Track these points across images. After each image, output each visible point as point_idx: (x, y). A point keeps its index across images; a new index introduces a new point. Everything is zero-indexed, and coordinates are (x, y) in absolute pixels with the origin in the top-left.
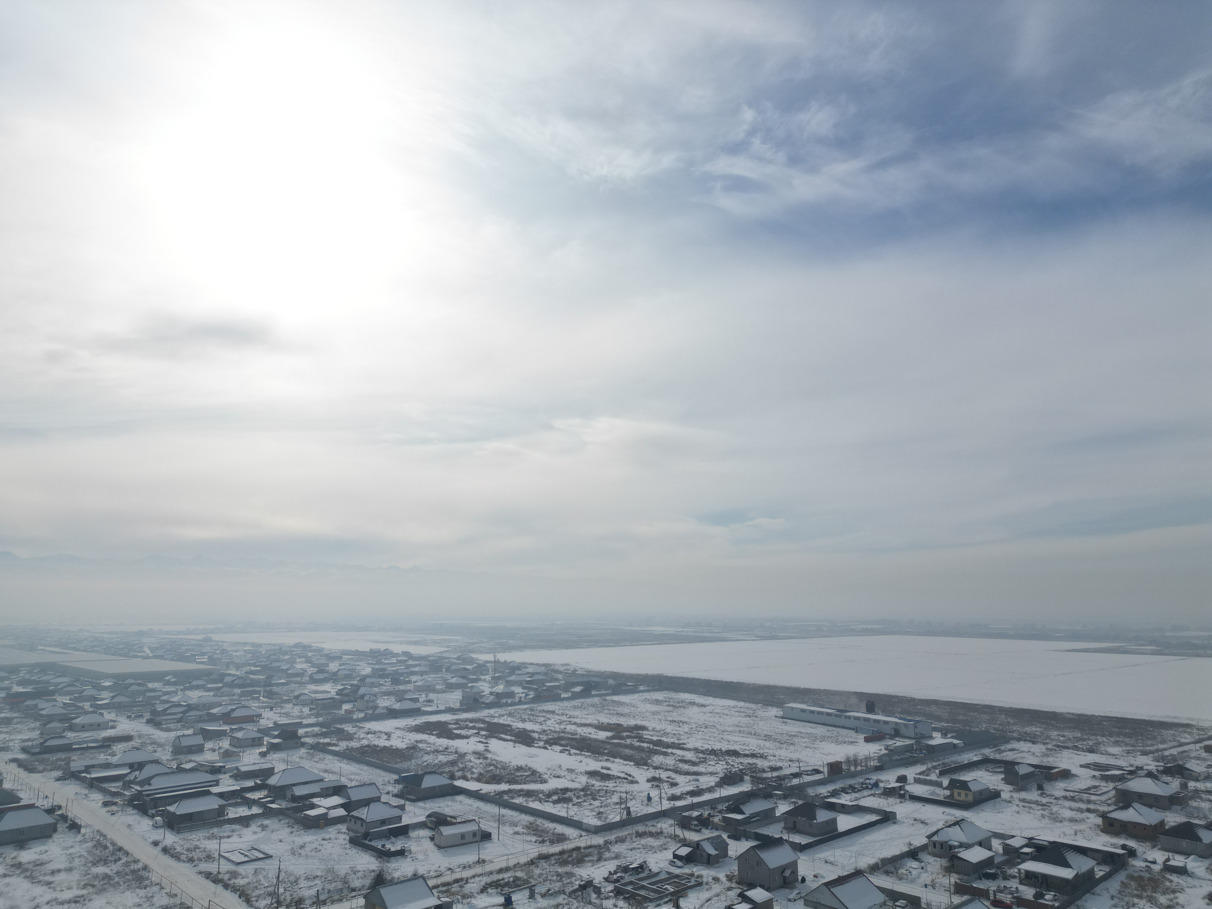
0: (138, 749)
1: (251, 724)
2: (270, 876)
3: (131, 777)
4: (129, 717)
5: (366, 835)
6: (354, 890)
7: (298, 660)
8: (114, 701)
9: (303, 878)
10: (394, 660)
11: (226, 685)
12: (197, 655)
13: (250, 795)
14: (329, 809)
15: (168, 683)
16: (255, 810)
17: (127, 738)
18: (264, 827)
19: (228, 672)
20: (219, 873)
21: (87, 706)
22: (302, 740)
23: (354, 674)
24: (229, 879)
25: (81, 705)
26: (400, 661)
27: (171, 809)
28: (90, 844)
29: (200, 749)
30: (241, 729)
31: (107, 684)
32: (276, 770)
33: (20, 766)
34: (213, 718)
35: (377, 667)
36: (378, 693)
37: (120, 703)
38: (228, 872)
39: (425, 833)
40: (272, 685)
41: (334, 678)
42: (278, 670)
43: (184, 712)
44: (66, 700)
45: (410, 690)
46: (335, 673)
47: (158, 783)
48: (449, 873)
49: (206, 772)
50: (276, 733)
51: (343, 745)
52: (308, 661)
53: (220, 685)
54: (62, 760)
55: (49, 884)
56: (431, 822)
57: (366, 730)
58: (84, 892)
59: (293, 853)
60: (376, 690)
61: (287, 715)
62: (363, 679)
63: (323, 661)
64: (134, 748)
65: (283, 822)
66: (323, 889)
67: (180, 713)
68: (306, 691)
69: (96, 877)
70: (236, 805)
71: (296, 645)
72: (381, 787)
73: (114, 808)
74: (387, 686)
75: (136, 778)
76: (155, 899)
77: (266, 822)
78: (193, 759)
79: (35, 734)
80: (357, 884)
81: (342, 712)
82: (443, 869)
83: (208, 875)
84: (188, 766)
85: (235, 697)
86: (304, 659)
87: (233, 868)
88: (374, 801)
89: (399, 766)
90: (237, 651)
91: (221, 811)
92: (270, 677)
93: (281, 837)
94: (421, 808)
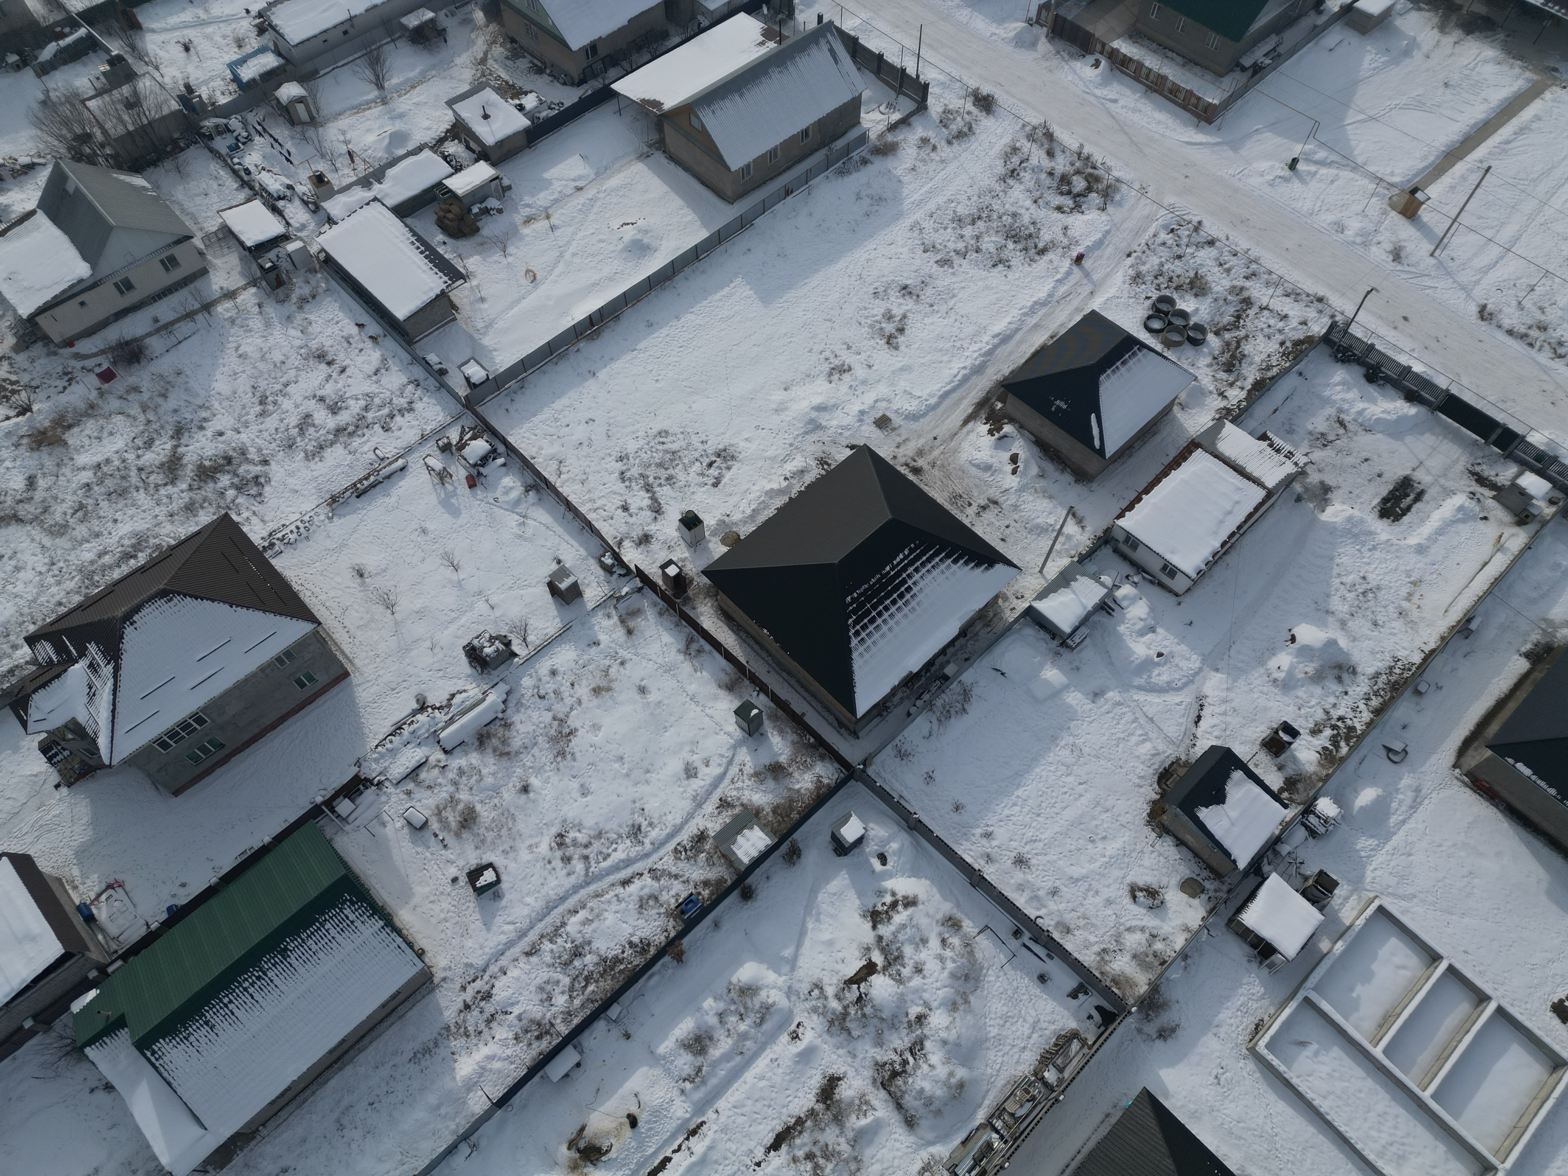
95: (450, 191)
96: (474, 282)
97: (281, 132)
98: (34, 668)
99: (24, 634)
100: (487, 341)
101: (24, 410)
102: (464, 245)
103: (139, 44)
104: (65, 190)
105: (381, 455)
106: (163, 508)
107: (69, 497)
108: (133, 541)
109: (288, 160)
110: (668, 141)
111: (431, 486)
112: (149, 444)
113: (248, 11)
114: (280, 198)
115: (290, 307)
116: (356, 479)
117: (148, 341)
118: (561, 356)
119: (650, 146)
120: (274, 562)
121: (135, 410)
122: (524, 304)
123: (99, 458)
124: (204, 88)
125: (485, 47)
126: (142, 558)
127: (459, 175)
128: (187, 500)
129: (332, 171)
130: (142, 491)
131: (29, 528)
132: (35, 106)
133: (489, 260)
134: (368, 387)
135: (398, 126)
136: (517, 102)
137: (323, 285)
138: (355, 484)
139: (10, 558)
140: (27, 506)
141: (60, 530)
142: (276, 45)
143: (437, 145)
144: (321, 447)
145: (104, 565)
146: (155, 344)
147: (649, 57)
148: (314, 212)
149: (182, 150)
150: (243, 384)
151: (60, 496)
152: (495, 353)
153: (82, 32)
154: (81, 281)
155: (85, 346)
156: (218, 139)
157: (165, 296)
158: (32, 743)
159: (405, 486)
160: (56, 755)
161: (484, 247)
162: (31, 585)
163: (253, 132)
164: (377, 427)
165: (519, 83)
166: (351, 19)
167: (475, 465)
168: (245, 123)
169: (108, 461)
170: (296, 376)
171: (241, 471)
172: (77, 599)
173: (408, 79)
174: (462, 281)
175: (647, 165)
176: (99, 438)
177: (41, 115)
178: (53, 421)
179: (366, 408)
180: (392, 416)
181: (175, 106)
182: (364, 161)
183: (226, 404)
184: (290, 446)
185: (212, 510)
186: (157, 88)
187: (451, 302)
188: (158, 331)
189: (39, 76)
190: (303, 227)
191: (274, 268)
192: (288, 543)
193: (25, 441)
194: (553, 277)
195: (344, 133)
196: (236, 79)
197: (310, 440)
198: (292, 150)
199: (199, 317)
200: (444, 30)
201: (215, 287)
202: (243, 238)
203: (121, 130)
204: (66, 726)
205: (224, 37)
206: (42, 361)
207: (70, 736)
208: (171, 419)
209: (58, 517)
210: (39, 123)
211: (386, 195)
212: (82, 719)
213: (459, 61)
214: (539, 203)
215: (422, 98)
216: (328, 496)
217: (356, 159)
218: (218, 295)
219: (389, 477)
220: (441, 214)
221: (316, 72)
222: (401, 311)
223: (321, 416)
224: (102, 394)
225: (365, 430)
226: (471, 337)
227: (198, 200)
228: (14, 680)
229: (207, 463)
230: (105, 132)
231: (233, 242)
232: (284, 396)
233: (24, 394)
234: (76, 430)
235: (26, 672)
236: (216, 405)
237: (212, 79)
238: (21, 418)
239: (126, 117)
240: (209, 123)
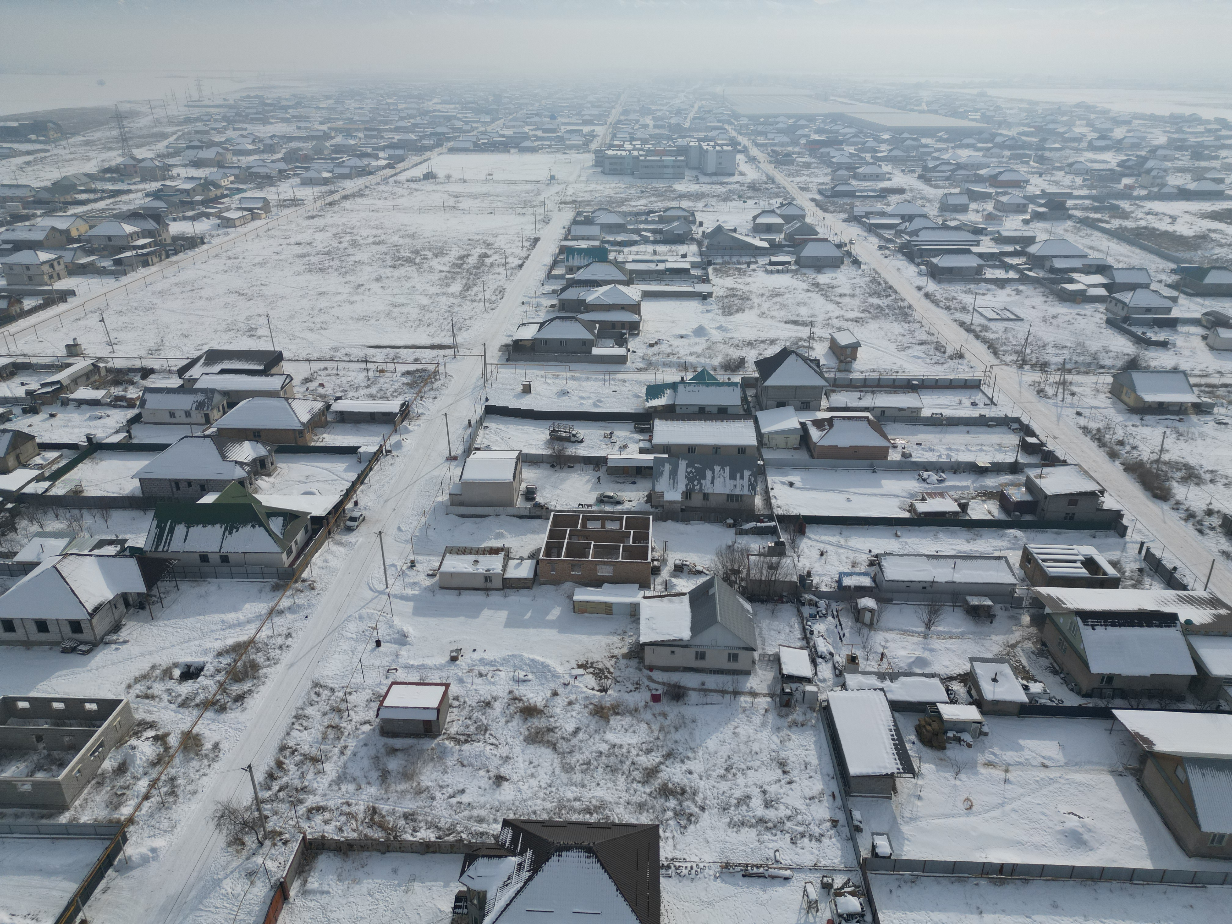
0: (909, 202)
1: (1018, 189)
2: (1019, 336)
3: (902, 227)
4: (903, 171)
5: (1126, 319)
6: (1102, 367)
7: (1078, 123)
8: (891, 154)
9: (1051, 345)
10: (1201, 129)
11: (997, 145)
12: (970, 111)
13: (1008, 260)
14: (1089, 286)
15: (940, 140)
16: (1012, 275)
17: (901, 191)
18: (1018, 292)
19: (999, 131)
20: (972, 324)
21: (868, 157)
22: (1070, 212)
23: (1143, 143)
24: (981, 331)
25: (863, 155)
26: (1208, 131)
27: (935, 260)
28: (867, 279)
29: (964, 209)
30: (1006, 193)
31: (886, 137)
32: (1037, 240)
33: (817, 205)
34: (980, 180)
35: (1176, 136)
36: (1170, 168)
37: (896, 157)
38: (980, 325)
39: (1198, 330)
40: (1044, 149)
41: (1117, 146)
42: (1053, 132)
43: (953, 171)
44: (851, 150)
45: (1214, 168)
46: (1120, 141)
47: (924, 236)
48: (1217, 375)
49: (969, 231)
50: (1043, 201)
51: (1115, 223)
52: (1090, 124)
53: (990, 145)
54: (848, 205)
55: (838, 303)
56: (1208, 321)
57: (1146, 210)
58: (862, 315)
59: (1045, 321)
60: (1169, 164)
61: (1057, 183)
62: (1154, 150)
63: (1108, 125)
64: (906, 200)
65: (1038, 290)
66: (1070, 359)
67: (949, 171)
68: (1082, 159)
69: (872, 305)
70: (994, 267)
71: (1078, 105)
72: (1152, 274)
73: (887, 252)
74: (1184, 160)
75: (906, 228)
76: (916, 334)
77: (1021, 287)
78: (958, 217)
79: (827, 179)
80: (1107, 362)
81: (1121, 186)
82: (1211, 370)
83: (962, 324)
84: (952, 224)
85: (1004, 160)
86: (1085, 122)
87: (985, 322)
88: (1142, 288)
89: (1180, 255)
90: (1011, 109)
91: (979, 270)
92: (1044, 140)
93: (1034, 304)
94: (1199, 304)
95: (939, 712)
96: (920, 782)
97: (847, 622)
98: (493, 841)
99: (505, 817)
100: (906, 829)
101: (604, 690)
102: (928, 752)
103: (797, 541)
104: (708, 592)
105: (778, 858)
106: (627, 795)
107: (587, 753)
108: (598, 804)
109: (840, 638)
110: (1146, 773)
111: (798, 907)
112: (649, 751)
113: (870, 551)
114: (821, 657)
115: (785, 722)
116: (750, 862)
117: (691, 692)
118: (960, 880)
119: (1127, 769)
120: (662, 880)
121: (655, 727)
122: (951, 821)
123: (618, 742)
124: (817, 578)
125: (1019, 639)
126: (594, 818)
127: (951, 706)
128: (643, 800)
129: (864, 659)
130: (625, 776)
131: (556, 756)
132: (724, 546)
133: (942, 774)
134: (800, 805)
135: (926, 655)
136: (1025, 683)
137: (814, 722)
138: (747, 865)
139: (534, 767)
140: (564, 743)
141: (568, 769)
142: (875, 575)
143: (946, 680)
144: (743, 824)
145: (572, 807)
146: (693, 696)
147: (1158, 706)
148: (837, 676)
149: (783, 602)
150: (724, 751)
151: (584, 750)
152: (906, 842)
153: (773, 524)
154: (681, 640)
155: (658, 675)
156: (807, 607)
157: (718, 673)
158: (457, 887)
159: (780, 892)
160: (460, 907)
161: (942, 763)
162: (531, 790)
163: (830, 613)
164: (788, 836)
165: (1033, 672)
166: (933, 582)
167: (840, 916)
168: (828, 607)
169: (621, 746)
170: (759, 767)
171: (685, 804)
172: (545, 817)
173: (950, 632)
174: (911, 776)
175: (1116, 781)
176: (626, 730)
177: (723, 552)
178: (611, 705)
179: (789, 818)
180: (803, 836)
181: (795, 578)
182: (889, 664)
183: (706, 756)
184: (725, 809)
185: (652, 817)
186: (791, 566)
187: (894, 785)
188: (700, 690)
189: (736, 534)
190: (824, 680)
191: (790, 694)
192: (679, 874)
193: (591, 707)
194: (986, 816)
195: (886, 641)
196: (839, 582)
197: (739, 814)
198: (847, 635)
199: (727, 697)
200: (995, 616)
201: (748, 685)
202: (783, 667)
203: (757, 577)
204: (479, 893)
205: (847, 558)
206: (631, 670)
207: (475, 902)
208: (671, 745)
209: (573, 761)
210: (720, 555)
211: (891, 691)
212: (489, 896)
213: (994, 637)
214: (1004, 757)
215: (953, 647)
216: (725, 860)
217: (885, 660)
218: (747, 690)
219: (773, 877)
220: (923, 723)
221: (892, 600)
222: (855, 768)
223: (757, 802)
224: (646, 706)
225: (779, 833)
226: (895, 818)
227: (772, 633)
228: (479, 840)
229: (670, 785)
230: (748, 574)
231: (776, 666)
232: (743, 774)
233: (610, 681)
234: (619, 717)
235: (488, 841)
236: (701, 753)
237: (825, 575)
238: (598, 693)
239: (765, 572)
240: (808, 596)
